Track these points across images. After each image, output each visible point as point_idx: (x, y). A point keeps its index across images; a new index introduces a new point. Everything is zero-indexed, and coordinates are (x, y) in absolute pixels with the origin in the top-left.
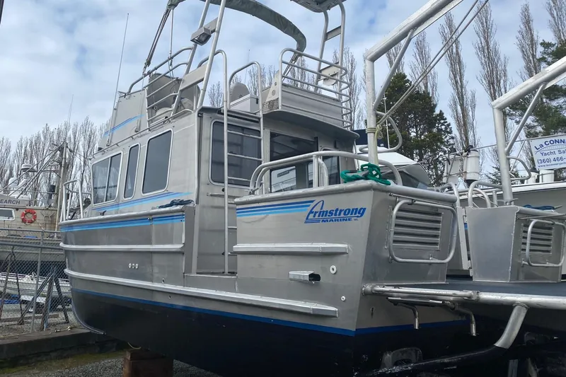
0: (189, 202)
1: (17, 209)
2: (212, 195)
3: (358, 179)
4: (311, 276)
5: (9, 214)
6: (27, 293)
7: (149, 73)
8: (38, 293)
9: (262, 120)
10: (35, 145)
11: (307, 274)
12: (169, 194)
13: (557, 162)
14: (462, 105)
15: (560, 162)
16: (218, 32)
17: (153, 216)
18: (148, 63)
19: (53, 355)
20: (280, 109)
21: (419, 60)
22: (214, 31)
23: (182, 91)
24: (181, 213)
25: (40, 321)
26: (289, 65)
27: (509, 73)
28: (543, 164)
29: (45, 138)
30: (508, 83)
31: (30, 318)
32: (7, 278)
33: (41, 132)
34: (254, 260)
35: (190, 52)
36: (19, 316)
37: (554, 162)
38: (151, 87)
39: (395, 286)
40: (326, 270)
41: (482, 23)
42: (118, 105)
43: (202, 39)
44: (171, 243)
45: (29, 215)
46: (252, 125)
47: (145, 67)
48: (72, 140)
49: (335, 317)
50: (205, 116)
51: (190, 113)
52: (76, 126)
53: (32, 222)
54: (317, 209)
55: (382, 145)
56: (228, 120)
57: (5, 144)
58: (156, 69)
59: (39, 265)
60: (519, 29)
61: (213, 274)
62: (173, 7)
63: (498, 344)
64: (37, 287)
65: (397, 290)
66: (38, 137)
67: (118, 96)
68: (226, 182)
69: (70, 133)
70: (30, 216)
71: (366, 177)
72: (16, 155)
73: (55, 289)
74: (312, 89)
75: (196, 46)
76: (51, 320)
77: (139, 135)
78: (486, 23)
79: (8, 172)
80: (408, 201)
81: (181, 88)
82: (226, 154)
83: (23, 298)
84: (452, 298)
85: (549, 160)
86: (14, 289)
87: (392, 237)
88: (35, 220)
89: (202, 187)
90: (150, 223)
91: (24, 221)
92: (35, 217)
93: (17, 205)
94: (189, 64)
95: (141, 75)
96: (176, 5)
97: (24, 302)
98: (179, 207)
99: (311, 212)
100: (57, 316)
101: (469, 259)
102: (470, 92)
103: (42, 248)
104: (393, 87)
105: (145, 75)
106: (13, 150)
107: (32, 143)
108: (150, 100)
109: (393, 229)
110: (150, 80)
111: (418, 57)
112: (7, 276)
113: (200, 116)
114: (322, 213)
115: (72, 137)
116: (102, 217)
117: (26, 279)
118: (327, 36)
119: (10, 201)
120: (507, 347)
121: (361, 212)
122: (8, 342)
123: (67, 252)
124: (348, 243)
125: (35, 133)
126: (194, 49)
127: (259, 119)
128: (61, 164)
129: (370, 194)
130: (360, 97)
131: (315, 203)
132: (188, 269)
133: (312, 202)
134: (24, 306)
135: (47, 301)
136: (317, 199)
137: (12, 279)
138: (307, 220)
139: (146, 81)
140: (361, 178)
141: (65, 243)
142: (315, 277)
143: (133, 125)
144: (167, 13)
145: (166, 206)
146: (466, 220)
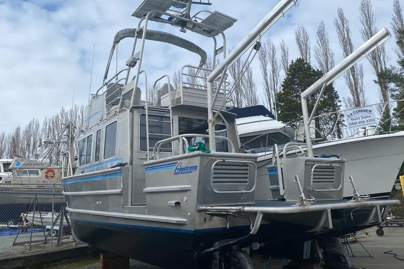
0: (126, 164)
1: (42, 169)
2: (141, 159)
3: (195, 150)
4: (175, 203)
5: (37, 173)
6: (48, 223)
7: (106, 84)
8: (54, 224)
9: (171, 111)
10: (55, 122)
11: (174, 202)
12: (117, 159)
13: (361, 124)
14: (353, 76)
15: (363, 124)
16: (141, 60)
17: (107, 173)
18: (106, 77)
19: (64, 261)
20: (182, 103)
21: (321, 45)
22: (138, 59)
23: (123, 95)
24: (120, 171)
25: (56, 241)
26: (198, 69)
27: (386, 50)
28: (352, 126)
29: (62, 117)
30: (386, 57)
31: (50, 240)
32: (34, 215)
33: (59, 113)
34: (155, 197)
35: (127, 71)
36: (44, 239)
37: (360, 124)
38: (108, 92)
39: (211, 207)
40: (182, 199)
41: (365, 15)
42: (91, 104)
43: (132, 64)
44: (116, 189)
45: (50, 172)
46: (164, 114)
47: (104, 80)
48: (81, 117)
49: (186, 224)
50: (135, 111)
51: (126, 110)
52: (83, 107)
53: (52, 177)
54: (179, 167)
55: (267, 115)
56: (148, 112)
57: (35, 123)
58: (110, 81)
59: (53, 205)
60: (392, 17)
61: (142, 205)
62: (116, 43)
63: (251, 233)
64: (53, 220)
65: (212, 208)
66: (57, 117)
67: (91, 97)
68: (148, 150)
69: (79, 112)
70: (50, 174)
71: (198, 149)
72: (43, 130)
73: (65, 221)
74: (203, 88)
75: (130, 68)
76: (64, 241)
77: (102, 122)
78: (368, 14)
79: (39, 142)
80: (222, 160)
81: (123, 94)
82: (148, 134)
83: (47, 227)
84: (234, 211)
85: (356, 123)
86: (38, 222)
87: (212, 180)
88: (54, 175)
89: (135, 154)
90: (105, 178)
91: (47, 177)
92: (54, 174)
93: (41, 167)
94: (127, 79)
95: (102, 85)
96: (118, 42)
97: (48, 230)
98: (119, 168)
99: (176, 169)
100: (69, 238)
101: (284, 189)
102: (359, 66)
103: (54, 194)
104: (295, 68)
105: (104, 85)
106: (41, 127)
107: (53, 121)
108: (108, 101)
109: (212, 176)
110: (108, 87)
111: (320, 43)
112: (34, 213)
113: (132, 111)
114: (181, 169)
115: (80, 115)
116: (81, 174)
117: (49, 215)
118: (216, 52)
119: (37, 164)
120: (255, 233)
121: (195, 168)
122: (35, 254)
123: (67, 196)
124: (191, 185)
125: (55, 114)
126: (129, 70)
127: (169, 110)
128: (69, 137)
129: (199, 158)
130: (280, 74)
131: (178, 163)
132: (126, 203)
133: (176, 163)
134: (47, 233)
135: (60, 228)
136: (179, 161)
137: (37, 215)
138: (176, 174)
139: (105, 88)
140: (196, 150)
141: (65, 191)
142: (178, 204)
143: (99, 117)
144: (114, 46)
145: (115, 167)
146: (282, 166)
